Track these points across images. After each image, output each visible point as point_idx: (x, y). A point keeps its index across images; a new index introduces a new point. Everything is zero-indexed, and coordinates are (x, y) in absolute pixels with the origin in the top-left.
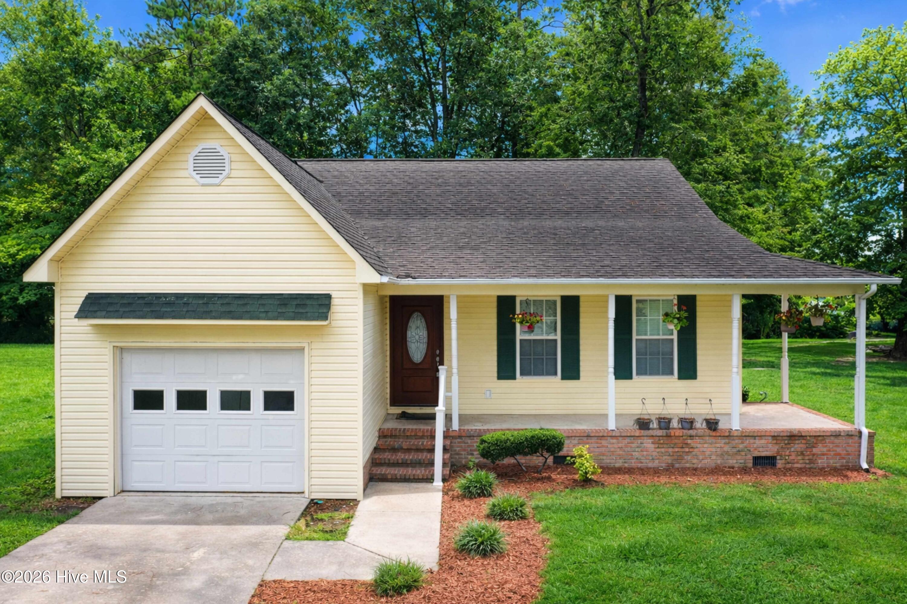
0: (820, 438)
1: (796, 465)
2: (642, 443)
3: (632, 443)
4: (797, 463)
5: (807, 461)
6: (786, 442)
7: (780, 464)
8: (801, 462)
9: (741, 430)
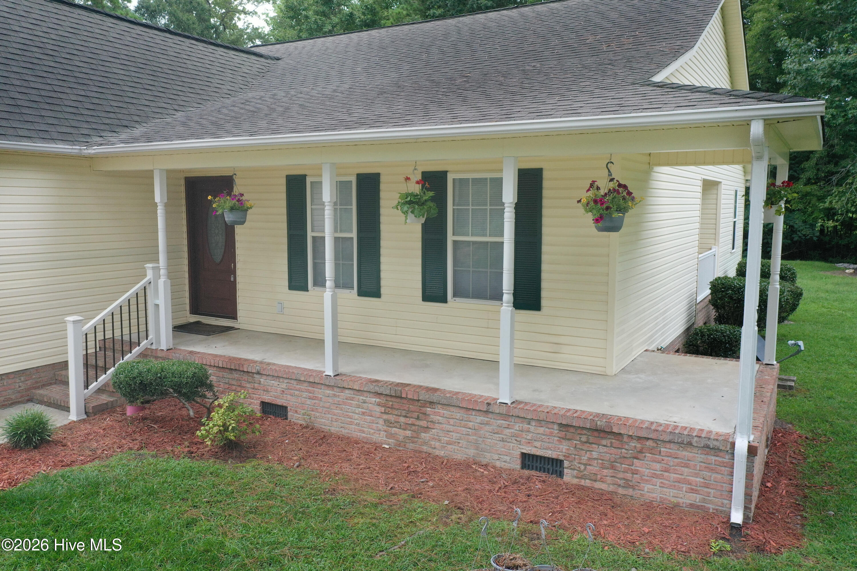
0: (649, 443)
1: (598, 485)
2: (364, 402)
3: (352, 399)
4: (602, 480)
5: (621, 482)
6: (584, 439)
7: (569, 476)
8: (609, 480)
9: (509, 404)
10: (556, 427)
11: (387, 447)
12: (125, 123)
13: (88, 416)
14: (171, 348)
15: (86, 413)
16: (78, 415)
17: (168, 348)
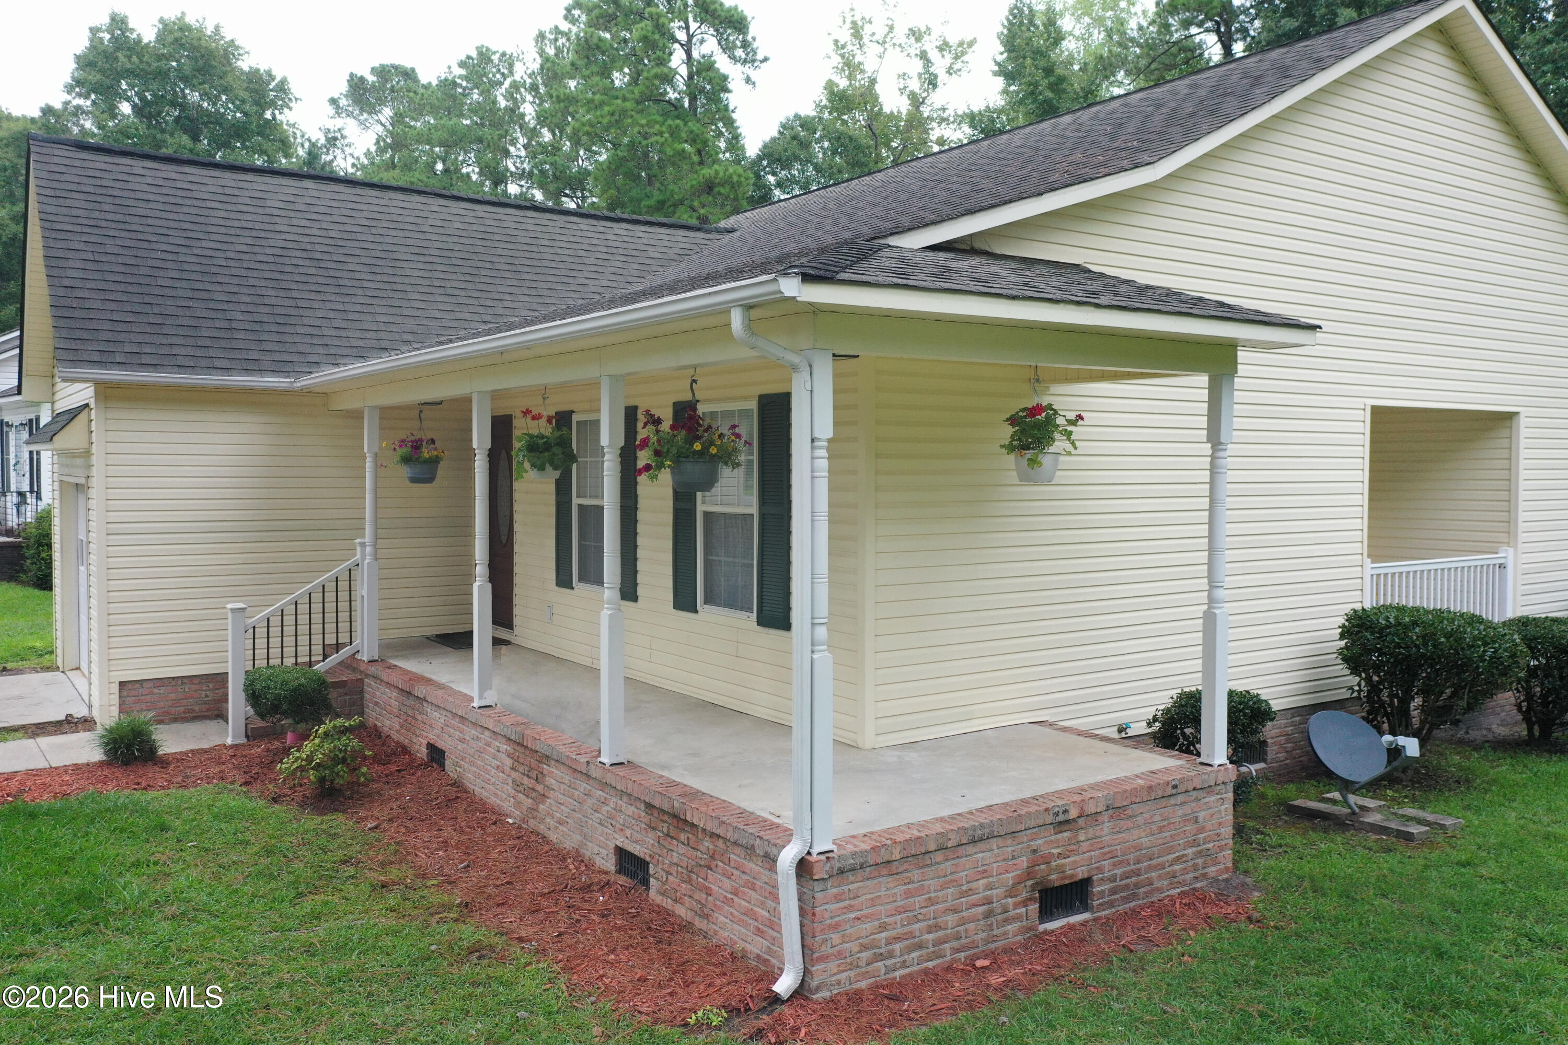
0: (720, 844)
1: (678, 909)
2: (498, 751)
3: (490, 745)
4: (681, 901)
5: (697, 907)
6: (666, 829)
7: (654, 890)
8: (687, 901)
9: (608, 765)
10: (642, 807)
11: (511, 821)
12: (384, 344)
13: (248, 740)
14: (376, 658)
15: (247, 736)
16: (234, 737)
17: (371, 659)
